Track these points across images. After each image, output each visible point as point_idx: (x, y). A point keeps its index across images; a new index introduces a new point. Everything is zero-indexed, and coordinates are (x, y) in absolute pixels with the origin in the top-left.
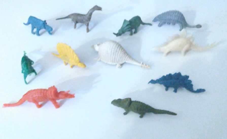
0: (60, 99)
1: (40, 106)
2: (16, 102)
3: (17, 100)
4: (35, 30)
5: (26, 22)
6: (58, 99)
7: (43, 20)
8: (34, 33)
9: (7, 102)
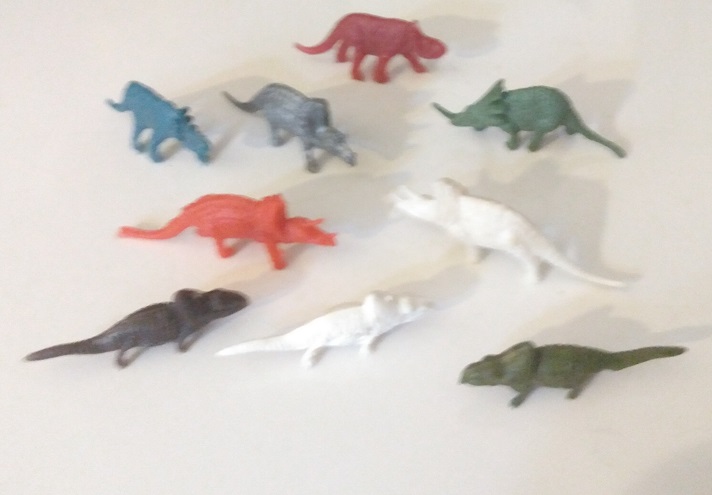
0: (291, 242)
1: (227, 253)
2: (159, 228)
3: (162, 220)
4: (147, 135)
5: (118, 99)
6: (286, 242)
7: (180, 106)
8: (140, 148)
9: (132, 223)
